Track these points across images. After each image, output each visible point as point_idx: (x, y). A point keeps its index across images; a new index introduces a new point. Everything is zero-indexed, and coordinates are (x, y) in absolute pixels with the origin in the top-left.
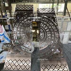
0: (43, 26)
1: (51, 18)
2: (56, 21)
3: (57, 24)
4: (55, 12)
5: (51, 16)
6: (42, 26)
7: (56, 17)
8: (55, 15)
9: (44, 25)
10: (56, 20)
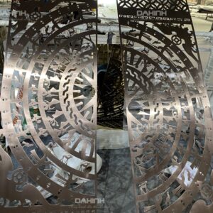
0: (145, 70)
1: (174, 33)
2: (194, 48)
3: (199, 61)
4: (188, 8)
5: (175, 25)
6: (140, 68)
7: (193, 32)
8: (191, 23)
9: (145, 64)
10: (196, 43)
